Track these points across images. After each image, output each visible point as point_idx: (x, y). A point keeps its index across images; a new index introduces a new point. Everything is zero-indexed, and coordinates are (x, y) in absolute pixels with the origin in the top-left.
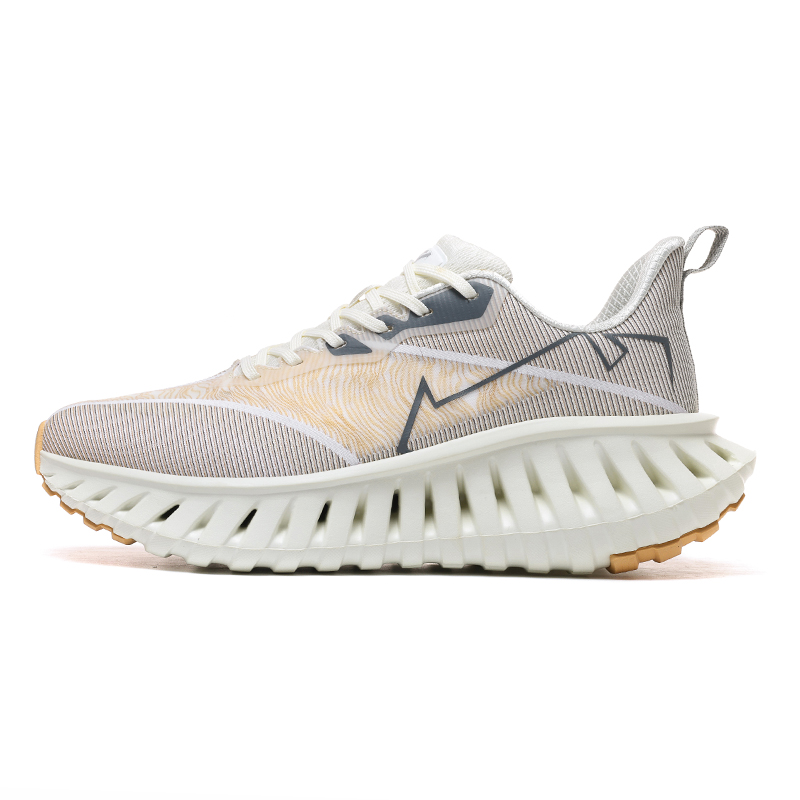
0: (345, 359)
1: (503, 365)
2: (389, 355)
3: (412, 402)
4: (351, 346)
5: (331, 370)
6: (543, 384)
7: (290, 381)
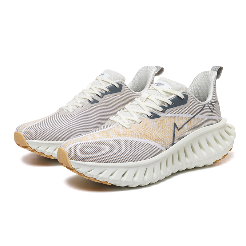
0: (154, 120)
1: (192, 116)
2: (165, 117)
3: (173, 130)
4: (155, 116)
5: (151, 124)
6: (200, 119)
7: (141, 128)
